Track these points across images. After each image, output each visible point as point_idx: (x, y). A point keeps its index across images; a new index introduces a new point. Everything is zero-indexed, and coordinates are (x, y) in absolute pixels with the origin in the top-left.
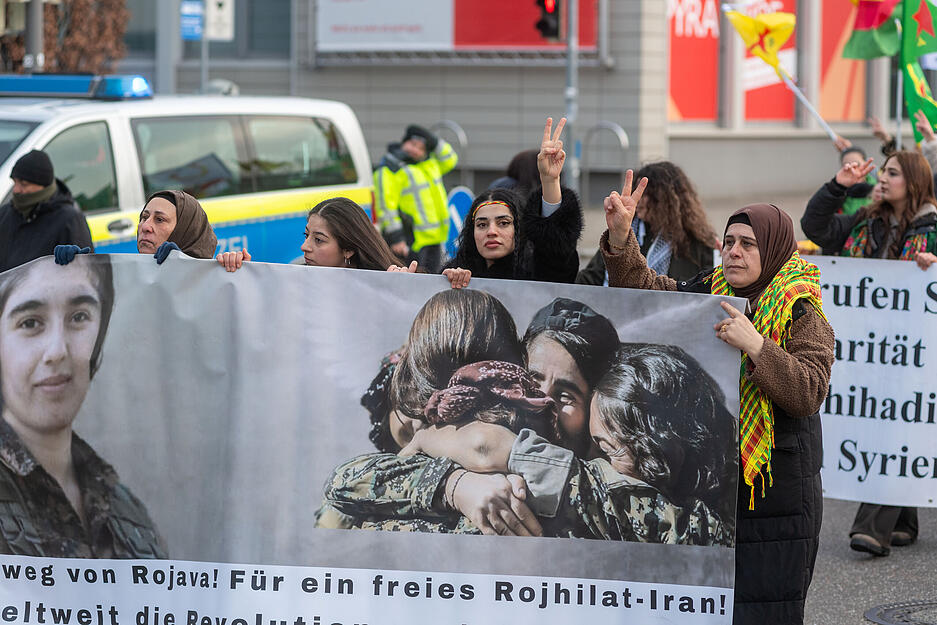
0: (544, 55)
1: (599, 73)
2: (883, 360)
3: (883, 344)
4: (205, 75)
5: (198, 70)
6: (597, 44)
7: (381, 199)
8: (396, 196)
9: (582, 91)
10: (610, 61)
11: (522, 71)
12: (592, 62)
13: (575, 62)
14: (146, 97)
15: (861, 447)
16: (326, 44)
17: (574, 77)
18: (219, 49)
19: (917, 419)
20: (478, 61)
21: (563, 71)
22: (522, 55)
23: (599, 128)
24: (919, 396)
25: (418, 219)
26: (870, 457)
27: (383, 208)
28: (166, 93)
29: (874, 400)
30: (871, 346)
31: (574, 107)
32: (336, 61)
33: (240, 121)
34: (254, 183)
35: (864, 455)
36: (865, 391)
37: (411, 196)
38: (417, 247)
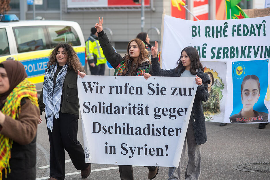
0: (134, 8)
1: (151, 13)
2: (134, 113)
3: (134, 107)
4: (34, 15)
5: (33, 14)
6: (150, 4)
7: (88, 50)
8: (93, 49)
9: (146, 18)
10: (154, 9)
11: (128, 12)
12: (149, 10)
13: (144, 10)
14: (17, 21)
15: (129, 146)
16: (70, 6)
17: (143, 14)
18: (38, 7)
19: (149, 134)
20: (115, 10)
21: (140, 12)
22: (128, 8)
23: (151, 29)
24: (148, 125)
25: (98, 56)
26: (133, 149)
27: (89, 52)
28: (23, 20)
29: (132, 128)
30: (130, 108)
31: (144, 23)
32: (73, 11)
33: (45, 27)
34: (50, 46)
35: (131, 148)
36: (128, 125)
37: (97, 49)
38: (97, 64)
